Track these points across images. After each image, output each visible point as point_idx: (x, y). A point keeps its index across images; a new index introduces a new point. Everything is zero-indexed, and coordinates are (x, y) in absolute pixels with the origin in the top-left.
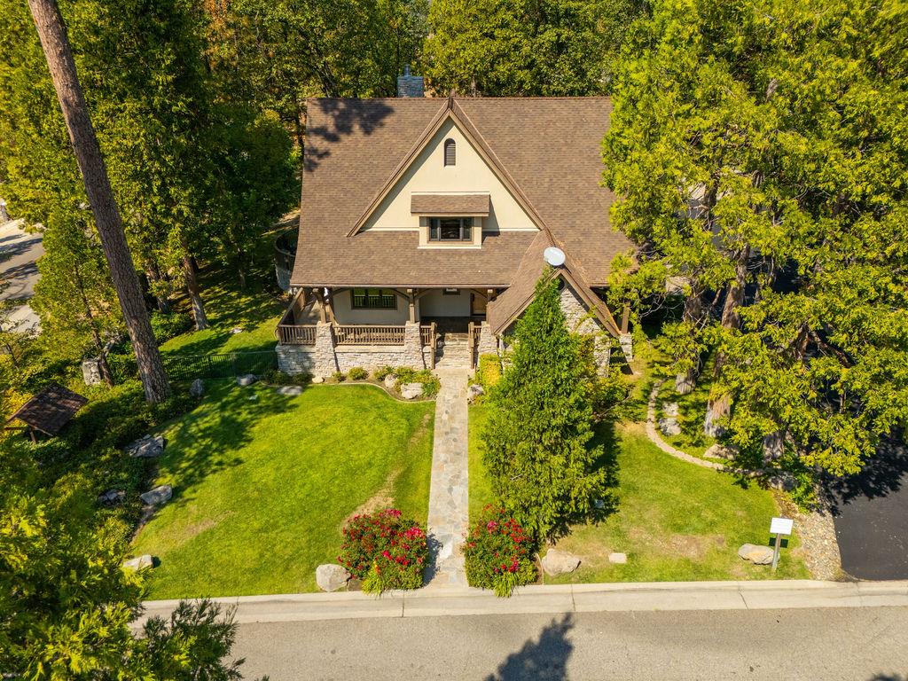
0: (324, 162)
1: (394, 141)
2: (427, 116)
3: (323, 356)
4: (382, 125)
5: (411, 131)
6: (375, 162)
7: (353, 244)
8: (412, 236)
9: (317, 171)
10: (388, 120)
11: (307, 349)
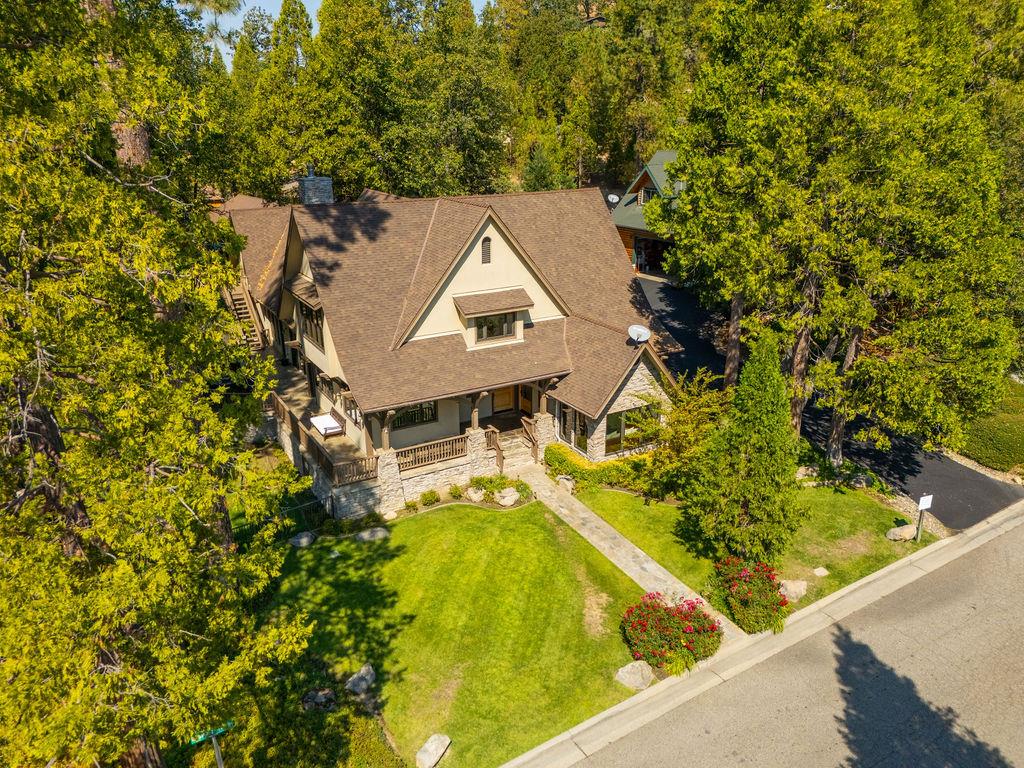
0: (337, 274)
1: (402, 245)
2: (425, 217)
3: (390, 488)
4: (384, 230)
5: (415, 234)
6: (391, 269)
7: (401, 357)
8: (456, 341)
9: (333, 284)
10: (387, 224)
11: (371, 484)
